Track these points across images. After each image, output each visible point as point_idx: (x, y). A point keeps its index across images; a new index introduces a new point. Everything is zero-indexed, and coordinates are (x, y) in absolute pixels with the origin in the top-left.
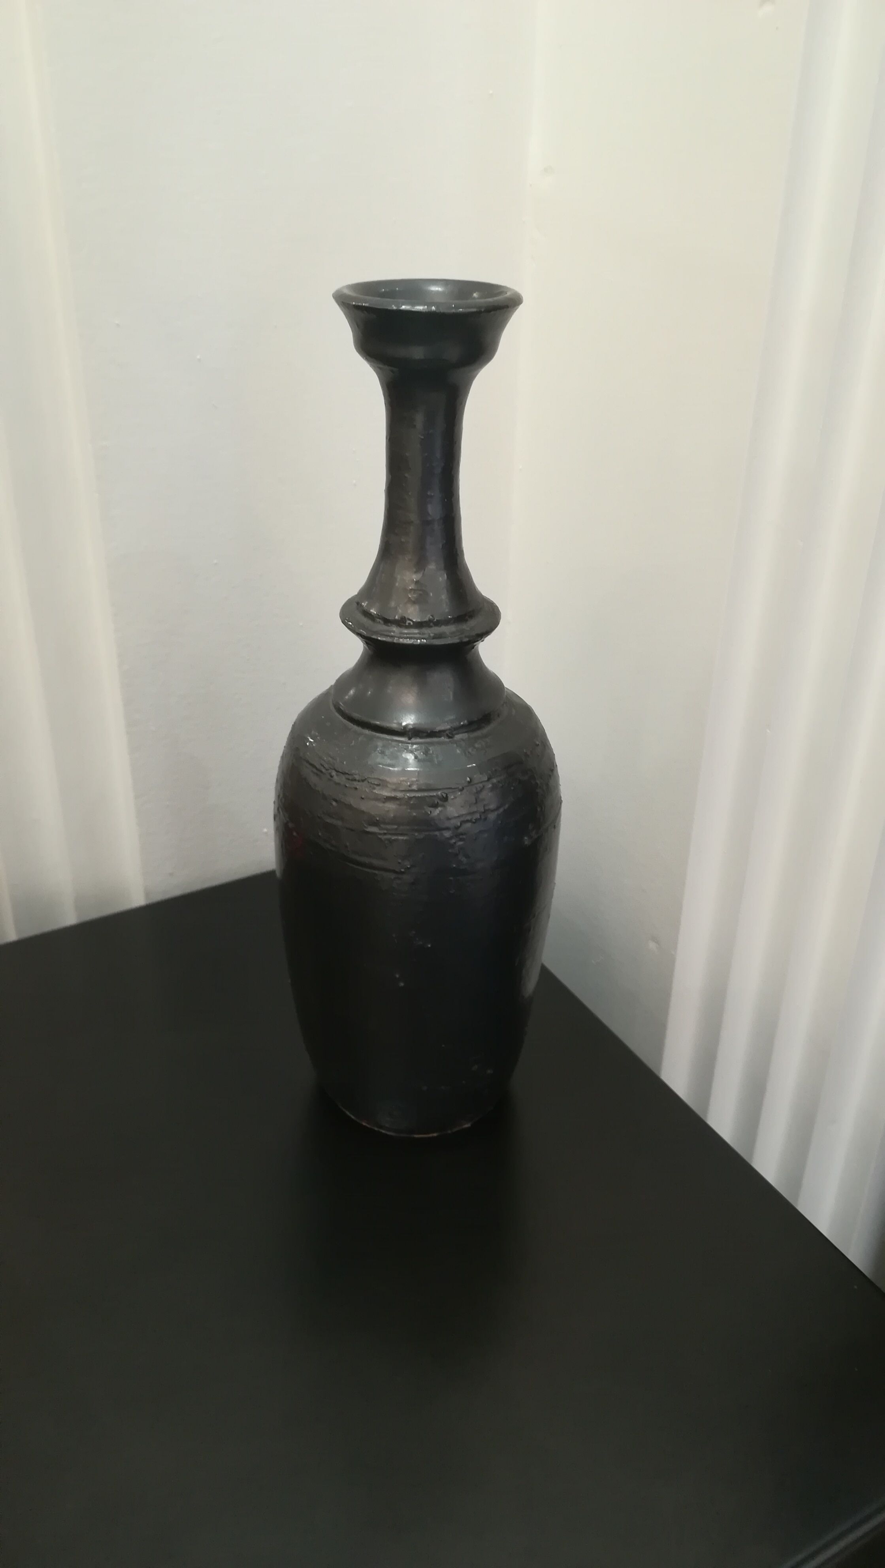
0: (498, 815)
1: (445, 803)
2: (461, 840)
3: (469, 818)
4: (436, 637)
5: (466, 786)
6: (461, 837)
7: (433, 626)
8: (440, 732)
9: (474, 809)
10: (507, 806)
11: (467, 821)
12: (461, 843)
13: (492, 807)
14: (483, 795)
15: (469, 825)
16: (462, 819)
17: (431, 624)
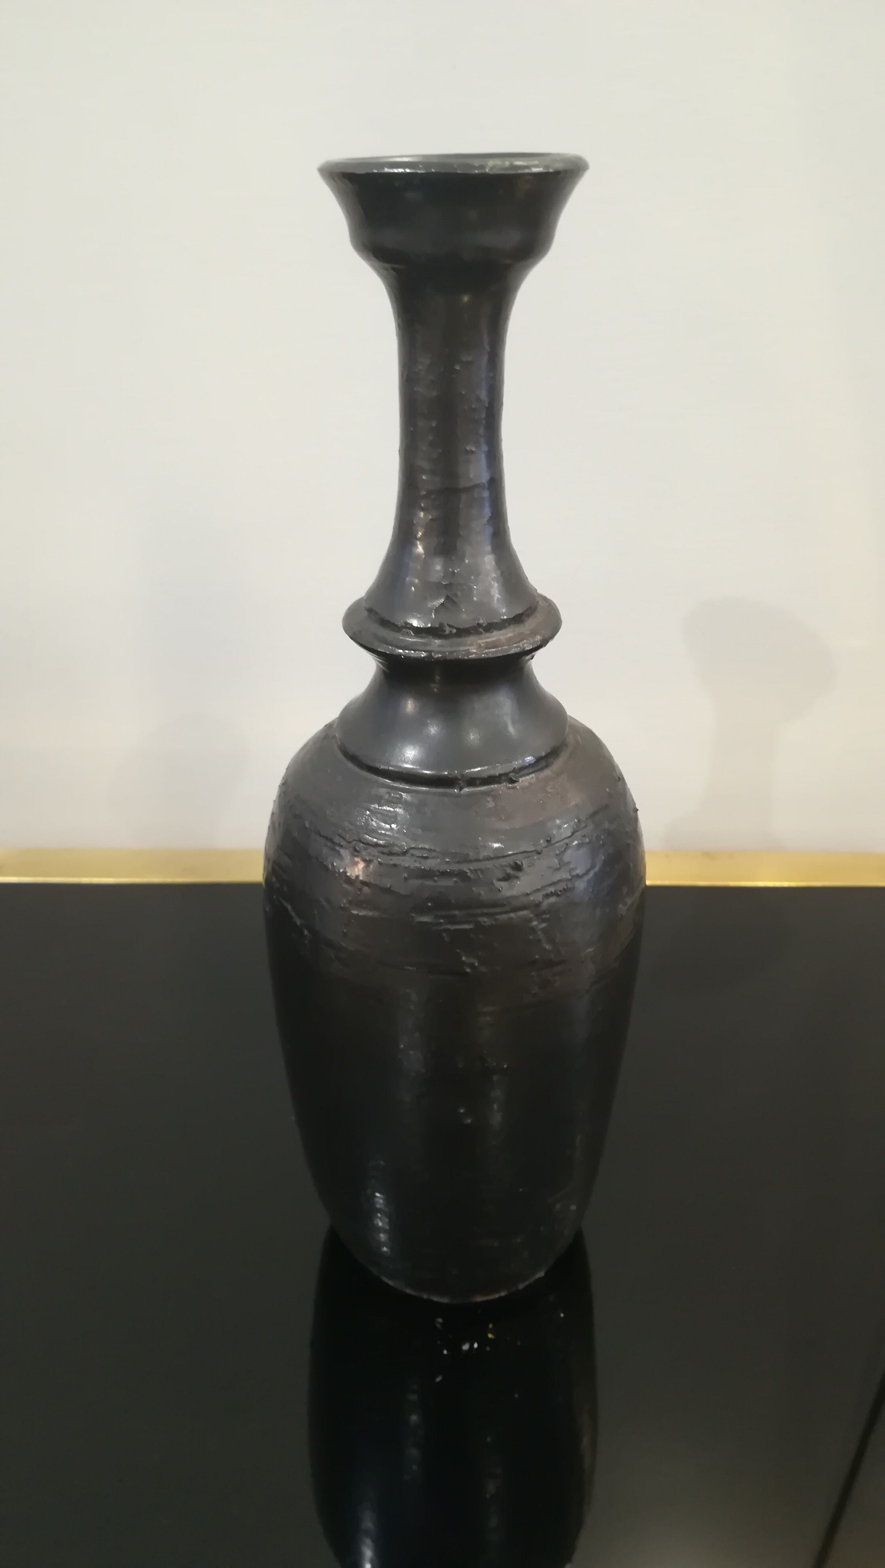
0: (588, 881)
1: (520, 874)
2: (544, 921)
3: (552, 889)
4: (487, 646)
5: (546, 847)
6: (544, 916)
7: (483, 632)
8: (500, 775)
9: (557, 877)
10: (597, 869)
11: (552, 894)
12: (544, 925)
13: (579, 871)
14: (567, 857)
15: (553, 900)
16: (544, 892)
17: (481, 630)
